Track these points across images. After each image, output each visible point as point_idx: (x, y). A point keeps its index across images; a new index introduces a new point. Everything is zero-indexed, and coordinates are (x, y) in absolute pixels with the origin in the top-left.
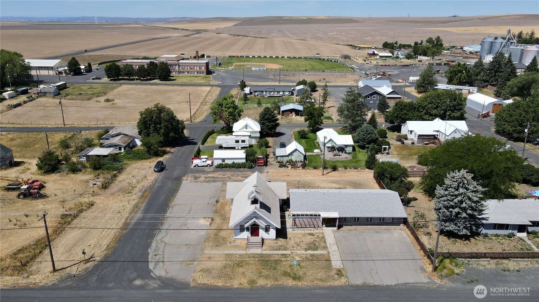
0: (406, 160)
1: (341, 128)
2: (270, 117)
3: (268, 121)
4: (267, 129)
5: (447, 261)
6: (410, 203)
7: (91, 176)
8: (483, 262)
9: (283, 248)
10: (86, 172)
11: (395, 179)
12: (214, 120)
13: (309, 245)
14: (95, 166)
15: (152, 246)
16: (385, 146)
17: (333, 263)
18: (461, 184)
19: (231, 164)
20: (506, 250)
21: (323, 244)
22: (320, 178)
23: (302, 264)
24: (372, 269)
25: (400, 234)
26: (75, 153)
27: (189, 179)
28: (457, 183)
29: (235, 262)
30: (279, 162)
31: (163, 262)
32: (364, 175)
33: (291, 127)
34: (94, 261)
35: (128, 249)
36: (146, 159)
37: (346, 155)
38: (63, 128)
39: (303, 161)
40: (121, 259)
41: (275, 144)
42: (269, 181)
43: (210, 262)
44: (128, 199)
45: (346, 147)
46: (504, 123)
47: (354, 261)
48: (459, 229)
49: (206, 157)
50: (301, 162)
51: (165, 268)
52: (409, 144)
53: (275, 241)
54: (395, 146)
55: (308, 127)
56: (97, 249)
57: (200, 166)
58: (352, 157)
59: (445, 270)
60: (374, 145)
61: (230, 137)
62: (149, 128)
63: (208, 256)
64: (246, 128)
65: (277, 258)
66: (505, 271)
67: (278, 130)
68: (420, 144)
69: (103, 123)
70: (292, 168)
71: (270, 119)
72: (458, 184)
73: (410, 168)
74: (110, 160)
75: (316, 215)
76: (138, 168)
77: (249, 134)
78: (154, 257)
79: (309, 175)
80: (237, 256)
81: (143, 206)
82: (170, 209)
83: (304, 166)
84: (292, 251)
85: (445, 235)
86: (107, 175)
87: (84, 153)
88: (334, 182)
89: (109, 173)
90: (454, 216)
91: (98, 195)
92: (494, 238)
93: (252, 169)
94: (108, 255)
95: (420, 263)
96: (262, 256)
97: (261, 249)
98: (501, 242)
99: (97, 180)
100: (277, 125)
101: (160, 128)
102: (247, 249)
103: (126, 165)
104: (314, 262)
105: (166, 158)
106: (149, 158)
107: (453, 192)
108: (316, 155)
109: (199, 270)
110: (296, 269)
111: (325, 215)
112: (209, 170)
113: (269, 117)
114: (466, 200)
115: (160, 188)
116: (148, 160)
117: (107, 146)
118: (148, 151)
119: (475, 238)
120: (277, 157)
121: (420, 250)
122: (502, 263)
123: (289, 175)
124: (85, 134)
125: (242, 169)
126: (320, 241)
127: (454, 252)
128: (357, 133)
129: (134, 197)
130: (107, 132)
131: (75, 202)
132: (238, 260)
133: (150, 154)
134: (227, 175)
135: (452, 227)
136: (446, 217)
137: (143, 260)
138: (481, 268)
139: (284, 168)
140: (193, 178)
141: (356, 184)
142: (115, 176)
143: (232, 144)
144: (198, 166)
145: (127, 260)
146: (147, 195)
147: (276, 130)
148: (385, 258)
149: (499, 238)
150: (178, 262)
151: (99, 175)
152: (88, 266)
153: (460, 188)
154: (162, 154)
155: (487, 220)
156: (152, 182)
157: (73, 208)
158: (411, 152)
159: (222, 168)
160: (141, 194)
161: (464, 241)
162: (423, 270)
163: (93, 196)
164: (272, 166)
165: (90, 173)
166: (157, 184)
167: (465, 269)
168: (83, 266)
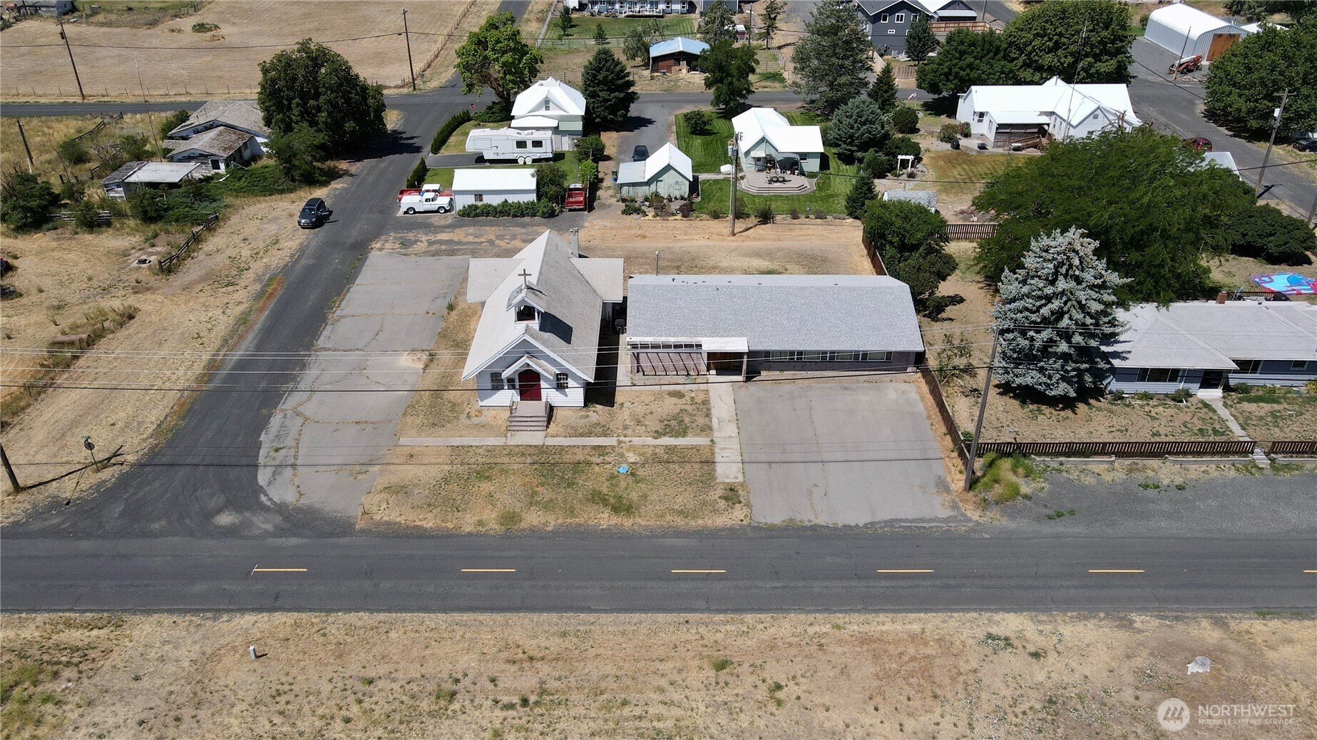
0: (956, 194)
1: (800, 105)
2: (610, 77)
3: (606, 88)
4: (604, 110)
5: (1006, 464)
6: (943, 310)
7: (135, 239)
8: (1098, 465)
9: (599, 430)
10: (122, 228)
11: (914, 248)
12: (467, 85)
13: (666, 422)
14: (145, 212)
15: (271, 425)
16: (904, 157)
17: (720, 469)
18: (1063, 268)
19: (499, 205)
20: (1160, 435)
21: (701, 420)
22: (724, 244)
23: (641, 472)
24: (816, 485)
25: (903, 392)
26: (100, 177)
27: (388, 245)
28: (1051, 266)
29: (473, 466)
30: (624, 200)
31: (293, 466)
32: (839, 235)
33: (674, 101)
34: (122, 464)
35: (209, 434)
36: (281, 192)
37: (803, 181)
38: (79, 104)
39: (686, 196)
40: (189, 460)
41: (621, 150)
42: (581, 256)
43: (410, 467)
44: (225, 301)
45: (801, 159)
46: (1227, 89)
47: (773, 465)
48: (1049, 382)
49: (436, 187)
50: (682, 198)
51: (297, 484)
52: (972, 149)
53: (583, 413)
54: (933, 155)
55: (712, 104)
56: (131, 433)
57: (420, 212)
58: (818, 184)
59: (997, 485)
60: (876, 152)
61: (504, 131)
62: (290, 108)
63: (407, 451)
64: (547, 108)
65: (580, 456)
66: (1146, 487)
67: (635, 110)
68: (1000, 150)
69: (185, 92)
70: (657, 215)
71: (612, 82)
72: (1056, 267)
73: (962, 216)
74: (186, 197)
75: (691, 346)
76: (260, 217)
77: (554, 123)
78: (272, 454)
79: (699, 234)
80: (481, 451)
81: (260, 321)
82: (329, 328)
83: (687, 211)
84: (622, 438)
85: (1015, 397)
86: (178, 236)
87: (116, 176)
88: (758, 254)
89: (183, 231)
90: (1038, 351)
91: (148, 289)
92: (1138, 402)
93: (552, 220)
94: (156, 450)
95: (937, 468)
96: (543, 453)
97: (544, 433)
98: (1153, 414)
99: (150, 250)
100: (632, 97)
101: (319, 109)
102: (509, 435)
103: (228, 210)
104: (671, 466)
105: (336, 189)
106: (291, 191)
107: (1040, 289)
108: (725, 180)
109: (380, 487)
110: (623, 484)
111: (712, 344)
112: (443, 222)
113: (607, 76)
114: (1072, 309)
115: (310, 270)
116: (287, 196)
117: (180, 157)
118: (288, 172)
119: (1088, 404)
120: (622, 185)
121: (945, 435)
122: (1145, 467)
123: (647, 234)
124: (133, 125)
125: (527, 219)
126: (695, 412)
127: (1030, 441)
128: (835, 121)
129: (241, 295)
130: (183, 117)
131: (89, 309)
132: (480, 460)
133: (293, 180)
134: (485, 236)
135: (1032, 378)
136: (1019, 353)
137: (244, 461)
138: (1089, 480)
139: (635, 216)
140: (397, 245)
141: (815, 259)
142: (197, 239)
143: (510, 151)
144: (415, 212)
145: (205, 463)
146: (275, 289)
147: (628, 111)
148: (852, 456)
149: (1151, 402)
150: (331, 468)
151: (156, 236)
152: (103, 478)
153: (1061, 278)
154: (324, 178)
155: (1124, 359)
156: (292, 256)
157: (82, 326)
158: (973, 172)
159: (477, 215)
160: (258, 287)
161: (1060, 410)
162: (943, 486)
163: (136, 293)
164: (606, 211)
165: (133, 231)
166: (303, 262)
167: (1049, 483)
168: (92, 478)
